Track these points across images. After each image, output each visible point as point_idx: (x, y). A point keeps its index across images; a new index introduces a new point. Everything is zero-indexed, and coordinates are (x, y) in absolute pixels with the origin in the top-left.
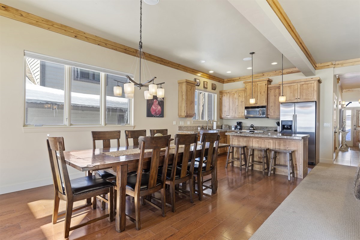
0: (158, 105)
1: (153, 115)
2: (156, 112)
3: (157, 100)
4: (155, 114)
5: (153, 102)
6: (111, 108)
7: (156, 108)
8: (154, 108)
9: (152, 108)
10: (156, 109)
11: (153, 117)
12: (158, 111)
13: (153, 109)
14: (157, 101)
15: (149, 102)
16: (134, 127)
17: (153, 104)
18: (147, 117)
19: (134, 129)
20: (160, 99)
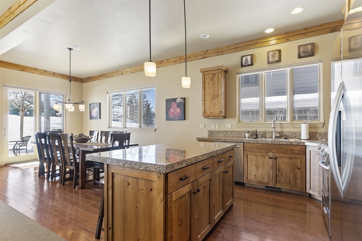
0: (177, 107)
1: (172, 118)
2: (174, 115)
3: (176, 102)
4: (173, 117)
5: (171, 105)
6: (255, 110)
7: (175, 111)
8: (172, 111)
9: (170, 111)
11: (171, 120)
13: (171, 112)
14: (176, 104)
15: (167, 106)
16: (155, 129)
17: (171, 107)
18: (166, 120)
19: (155, 131)
20: (179, 101)
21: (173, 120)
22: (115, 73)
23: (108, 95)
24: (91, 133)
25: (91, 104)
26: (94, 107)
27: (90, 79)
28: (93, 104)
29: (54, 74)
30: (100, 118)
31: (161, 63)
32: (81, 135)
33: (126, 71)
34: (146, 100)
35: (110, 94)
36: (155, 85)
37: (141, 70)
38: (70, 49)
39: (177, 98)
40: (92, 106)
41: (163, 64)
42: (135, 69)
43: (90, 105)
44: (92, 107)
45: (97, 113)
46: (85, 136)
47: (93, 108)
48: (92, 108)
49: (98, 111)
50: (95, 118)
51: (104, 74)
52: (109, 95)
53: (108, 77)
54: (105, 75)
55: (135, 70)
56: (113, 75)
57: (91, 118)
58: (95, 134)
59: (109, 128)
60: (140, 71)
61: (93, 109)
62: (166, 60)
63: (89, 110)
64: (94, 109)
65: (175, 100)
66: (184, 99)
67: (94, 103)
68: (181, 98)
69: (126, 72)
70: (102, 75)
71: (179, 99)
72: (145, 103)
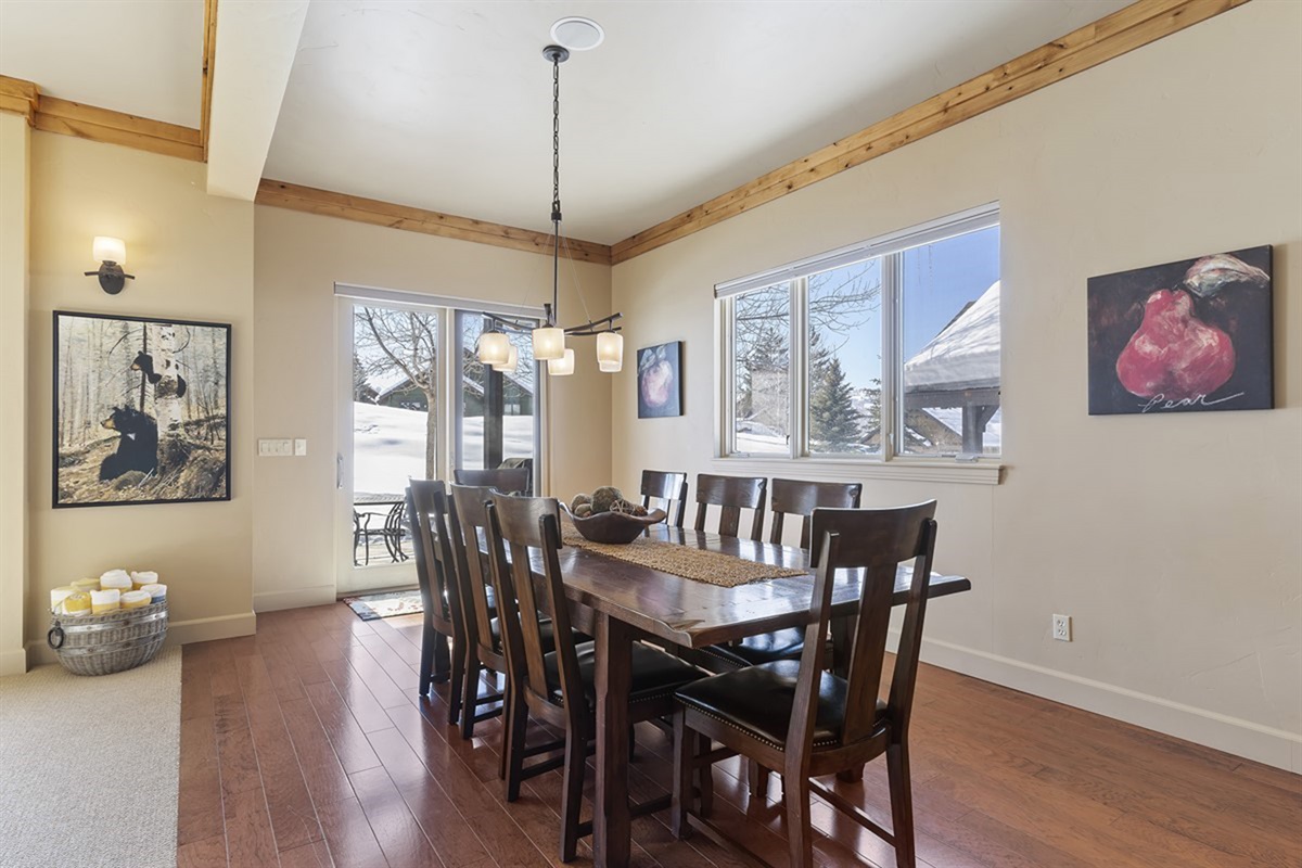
0: (1192, 323)
1: (1143, 400)
2: (1170, 374)
3: (1186, 288)
4: (1156, 390)
5: (1140, 314)
7: (1175, 346)
8: (1148, 348)
9: (1124, 354)
10: (1174, 356)
11: (1137, 412)
12: (1194, 367)
13: (1139, 359)
14: (1185, 298)
15: (1104, 321)
16: (1002, 470)
17: (1135, 324)
18: (1090, 414)
19: (1001, 481)
20: (1213, 275)
21: (1158, 409)
22: (752, 192)
23: (717, 302)
24: (652, 483)
25: (644, 350)
26: (657, 364)
27: (640, 242)
28: (651, 348)
29: (506, 233)
30: (682, 413)
31: (1050, 56)
32: (606, 498)
33: (809, 168)
34: (820, 351)
35: (727, 298)
36: (995, 205)
37: (900, 136)
38: (557, 53)
39: (1193, 262)
40: (648, 360)
41: (1059, 65)
42: (866, 140)
43: (640, 353)
44: (647, 366)
45: (669, 391)
46: (626, 505)
47: (651, 367)
48: (649, 370)
49: (673, 381)
50: (661, 412)
51: (701, 206)
52: (722, 305)
53: (720, 219)
54: (705, 208)
55: (863, 152)
56: (740, 203)
57: (645, 411)
58: (672, 490)
59: (723, 455)
60: (893, 147)
61: (651, 372)
62: (1092, 30)
63: (636, 376)
64: (655, 372)
65: (1172, 275)
66: (1267, 257)
67: (657, 347)
68: (1232, 254)
69: (812, 170)
70: (689, 216)
71: (1212, 265)
72: (817, 362)
